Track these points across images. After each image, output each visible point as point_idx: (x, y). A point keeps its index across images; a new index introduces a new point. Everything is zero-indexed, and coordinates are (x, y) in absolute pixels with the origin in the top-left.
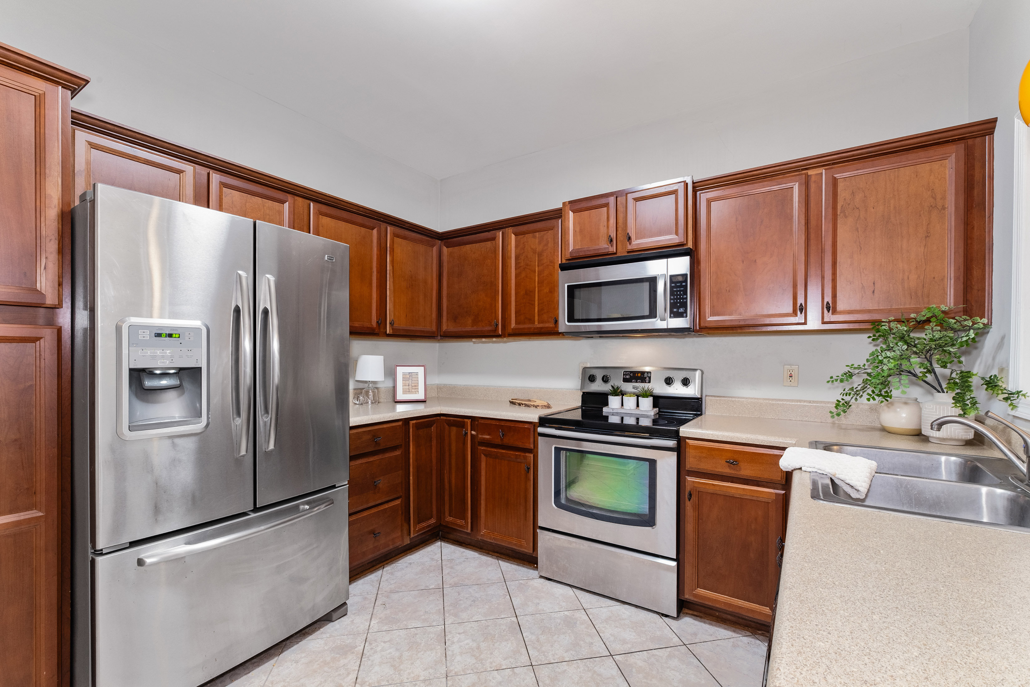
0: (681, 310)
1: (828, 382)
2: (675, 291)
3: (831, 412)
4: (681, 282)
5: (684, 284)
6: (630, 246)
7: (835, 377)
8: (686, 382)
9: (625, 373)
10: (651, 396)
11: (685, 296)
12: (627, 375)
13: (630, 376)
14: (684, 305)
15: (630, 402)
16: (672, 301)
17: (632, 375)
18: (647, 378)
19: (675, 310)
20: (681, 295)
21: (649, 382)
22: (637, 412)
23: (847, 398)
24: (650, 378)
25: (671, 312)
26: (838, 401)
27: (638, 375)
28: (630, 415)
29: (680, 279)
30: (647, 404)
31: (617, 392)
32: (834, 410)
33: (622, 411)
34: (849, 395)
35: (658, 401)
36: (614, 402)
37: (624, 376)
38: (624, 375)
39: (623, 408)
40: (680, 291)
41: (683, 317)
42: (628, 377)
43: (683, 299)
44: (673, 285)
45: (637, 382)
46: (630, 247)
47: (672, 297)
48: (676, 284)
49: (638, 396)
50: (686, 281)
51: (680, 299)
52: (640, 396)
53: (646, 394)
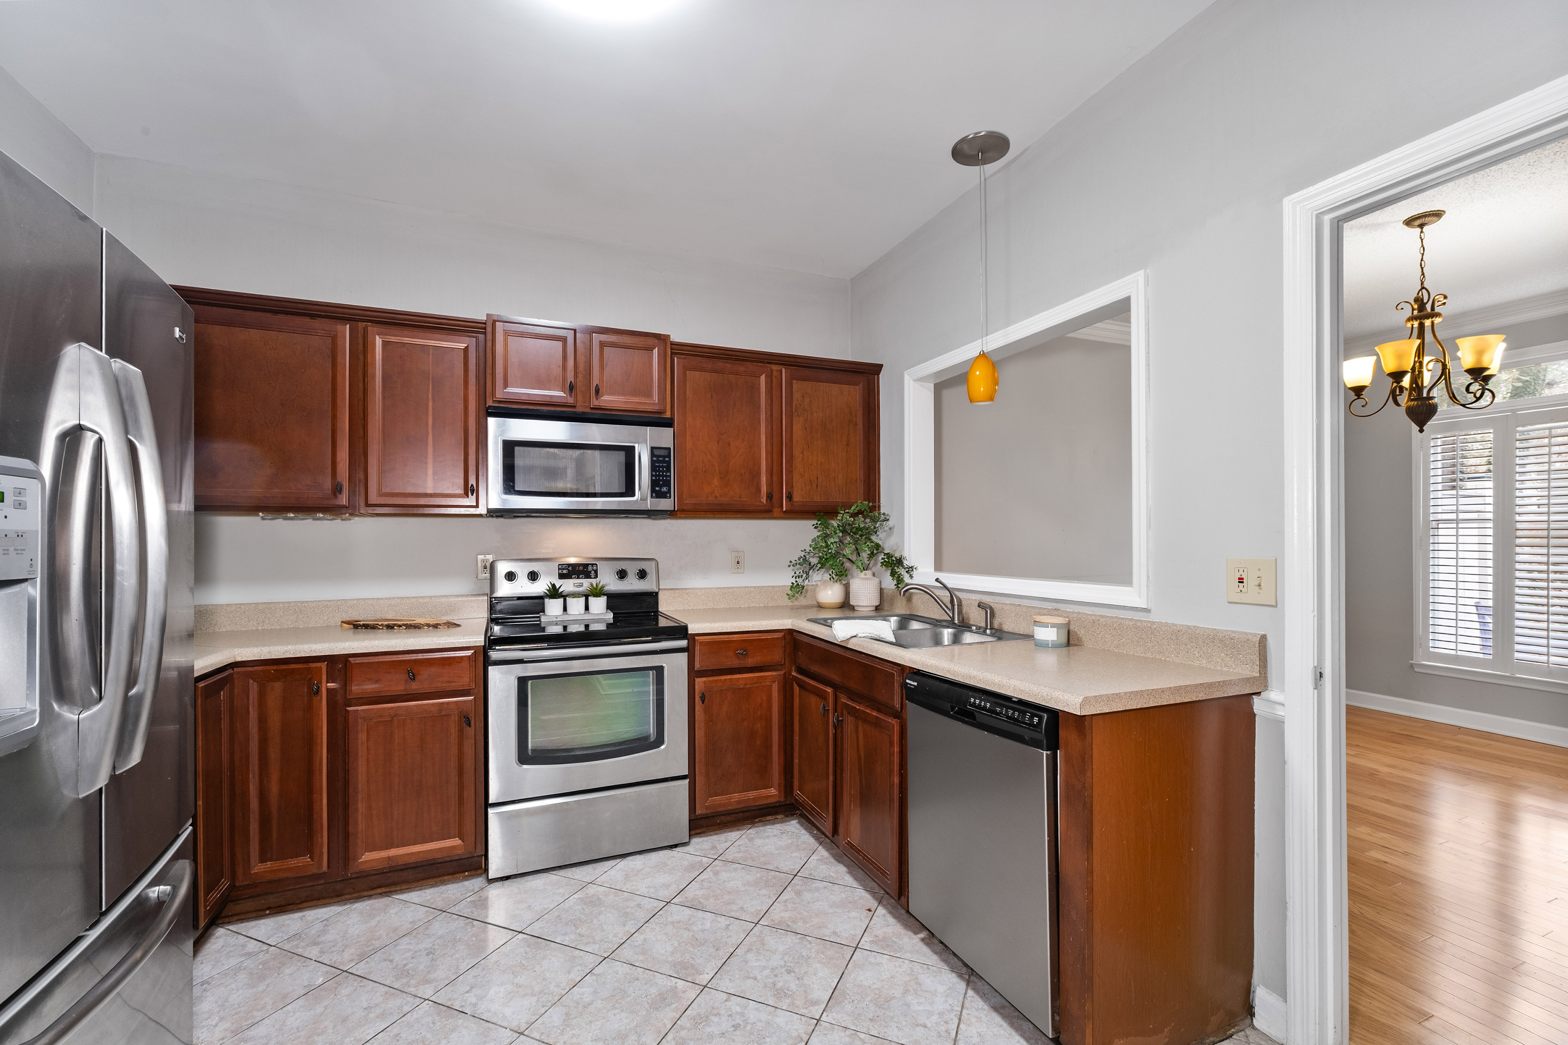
0: (664, 489)
1: (789, 566)
2: (658, 466)
3: (788, 595)
4: (664, 457)
5: (667, 459)
6: (596, 401)
7: (794, 562)
8: (642, 574)
9: (560, 567)
10: (604, 595)
11: (668, 474)
12: (563, 569)
13: (569, 570)
14: (667, 483)
15: (576, 606)
16: (654, 478)
17: (570, 568)
18: (593, 572)
19: (657, 489)
20: (664, 471)
21: (596, 577)
22: (587, 617)
23: (800, 581)
24: (596, 572)
25: (653, 491)
26: (793, 583)
27: (579, 568)
28: (576, 621)
29: (662, 453)
30: (599, 605)
31: (554, 593)
32: (790, 592)
33: (566, 618)
34: (802, 578)
35: (615, 600)
36: (553, 607)
37: (560, 571)
38: (559, 569)
39: (567, 614)
40: (663, 467)
41: (666, 497)
42: (565, 572)
43: (666, 476)
44: (654, 459)
45: (578, 578)
46: (595, 403)
47: (654, 473)
48: (658, 459)
49: (587, 597)
50: (669, 456)
51: (663, 476)
52: (590, 596)
53: (597, 592)
